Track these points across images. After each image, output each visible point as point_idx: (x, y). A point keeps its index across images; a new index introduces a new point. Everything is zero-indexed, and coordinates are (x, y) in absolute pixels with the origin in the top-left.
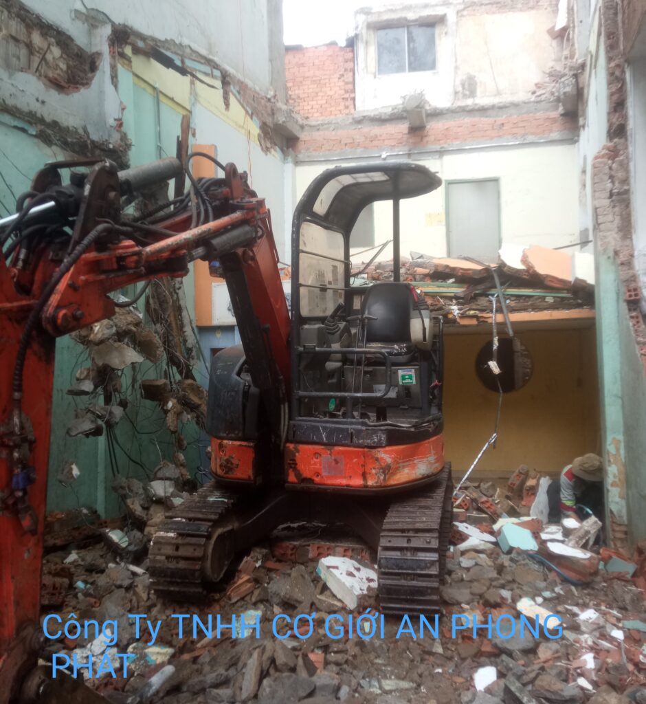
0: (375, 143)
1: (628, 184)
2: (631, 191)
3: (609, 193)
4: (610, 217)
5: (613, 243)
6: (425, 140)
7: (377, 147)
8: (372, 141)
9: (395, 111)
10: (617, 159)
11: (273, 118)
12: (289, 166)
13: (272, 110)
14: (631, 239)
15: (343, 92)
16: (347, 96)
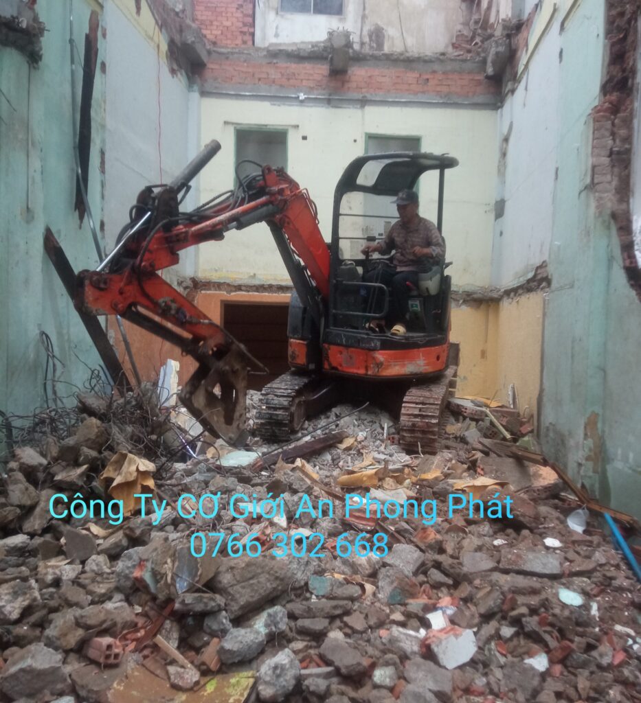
0: (292, 82)
1: (631, 143)
2: (633, 151)
3: (609, 151)
4: (609, 177)
5: (609, 205)
6: (347, 85)
7: (294, 86)
8: (289, 79)
9: (316, 49)
10: (619, 115)
11: (181, 36)
12: (195, 95)
13: (181, 26)
14: (628, 203)
15: (240, 25)
16: (245, 29)
